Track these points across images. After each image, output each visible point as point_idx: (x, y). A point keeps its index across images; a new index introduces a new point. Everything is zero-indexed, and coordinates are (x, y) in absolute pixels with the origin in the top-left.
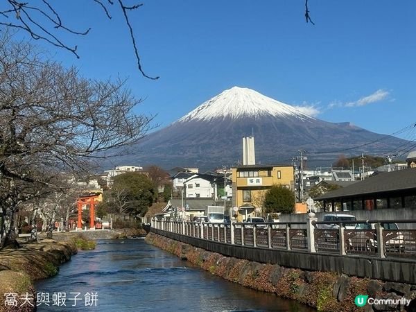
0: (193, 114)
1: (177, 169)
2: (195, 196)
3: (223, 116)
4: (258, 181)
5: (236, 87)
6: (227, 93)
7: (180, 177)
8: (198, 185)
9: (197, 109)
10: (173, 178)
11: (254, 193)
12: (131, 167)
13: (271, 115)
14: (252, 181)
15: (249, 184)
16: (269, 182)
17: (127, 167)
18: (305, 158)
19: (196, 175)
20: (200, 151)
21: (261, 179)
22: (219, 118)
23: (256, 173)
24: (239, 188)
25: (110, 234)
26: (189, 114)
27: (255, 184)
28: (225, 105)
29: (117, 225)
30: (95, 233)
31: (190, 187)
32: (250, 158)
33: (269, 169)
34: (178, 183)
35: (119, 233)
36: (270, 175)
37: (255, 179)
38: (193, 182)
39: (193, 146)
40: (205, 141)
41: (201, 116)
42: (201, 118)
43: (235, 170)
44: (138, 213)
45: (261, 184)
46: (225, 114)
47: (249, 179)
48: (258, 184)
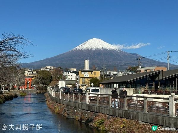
0: (78, 47)
1: (66, 69)
2: (70, 79)
3: (89, 49)
4: (87, 76)
5: (94, 38)
6: (91, 40)
7: (67, 72)
8: (72, 75)
9: (79, 46)
10: (64, 72)
11: (86, 80)
12: (51, 67)
13: (107, 49)
14: (85, 75)
15: (84, 76)
16: (91, 76)
17: (50, 67)
18: (105, 68)
19: (72, 72)
20: (80, 61)
21: (88, 75)
22: (87, 49)
23: (87, 73)
24: (81, 78)
25: (35, 91)
26: (76, 47)
27: (86, 76)
28: (90, 45)
29: (38, 88)
30: (30, 91)
31: (69, 76)
32: (87, 67)
33: (92, 72)
34: (65, 74)
35: (39, 91)
36: (92, 74)
37: (86, 75)
38: (70, 74)
39: (77, 59)
40: (82, 58)
41: (81, 48)
42: (81, 49)
43: (80, 71)
44: (46, 85)
45: (88, 77)
46: (90, 48)
47: (84, 75)
48: (87, 77)
